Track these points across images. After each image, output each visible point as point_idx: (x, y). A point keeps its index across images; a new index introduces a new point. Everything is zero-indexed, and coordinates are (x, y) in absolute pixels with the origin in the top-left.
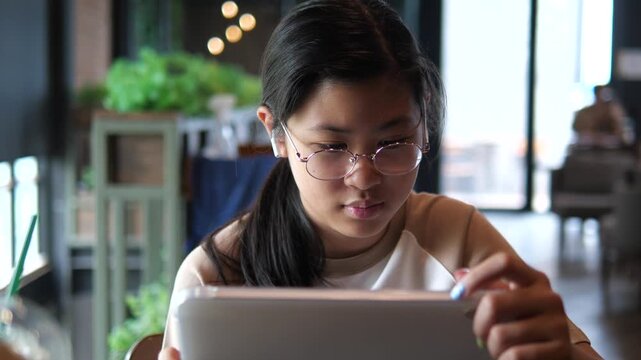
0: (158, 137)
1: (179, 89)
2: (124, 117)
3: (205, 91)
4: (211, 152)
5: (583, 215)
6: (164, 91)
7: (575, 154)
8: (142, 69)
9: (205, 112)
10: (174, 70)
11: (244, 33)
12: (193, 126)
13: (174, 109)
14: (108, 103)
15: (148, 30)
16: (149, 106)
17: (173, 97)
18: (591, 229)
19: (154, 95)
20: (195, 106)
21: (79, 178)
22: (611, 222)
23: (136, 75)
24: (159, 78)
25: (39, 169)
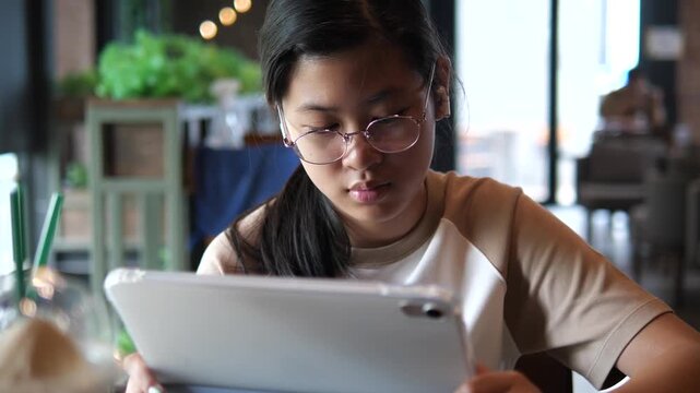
0: (158, 126)
1: (179, 73)
2: (120, 104)
3: (206, 77)
4: (214, 142)
5: (612, 206)
6: (163, 75)
7: (601, 141)
8: (138, 52)
9: (208, 99)
10: (172, 53)
11: (239, 15)
12: (195, 114)
13: (174, 95)
14: (101, 90)
15: (135, 13)
16: (146, 93)
17: (172, 82)
18: (620, 222)
19: (152, 80)
20: (197, 92)
21: (63, 175)
22: (642, 213)
23: (132, 59)
24: (157, 62)
25: (19, 166)
